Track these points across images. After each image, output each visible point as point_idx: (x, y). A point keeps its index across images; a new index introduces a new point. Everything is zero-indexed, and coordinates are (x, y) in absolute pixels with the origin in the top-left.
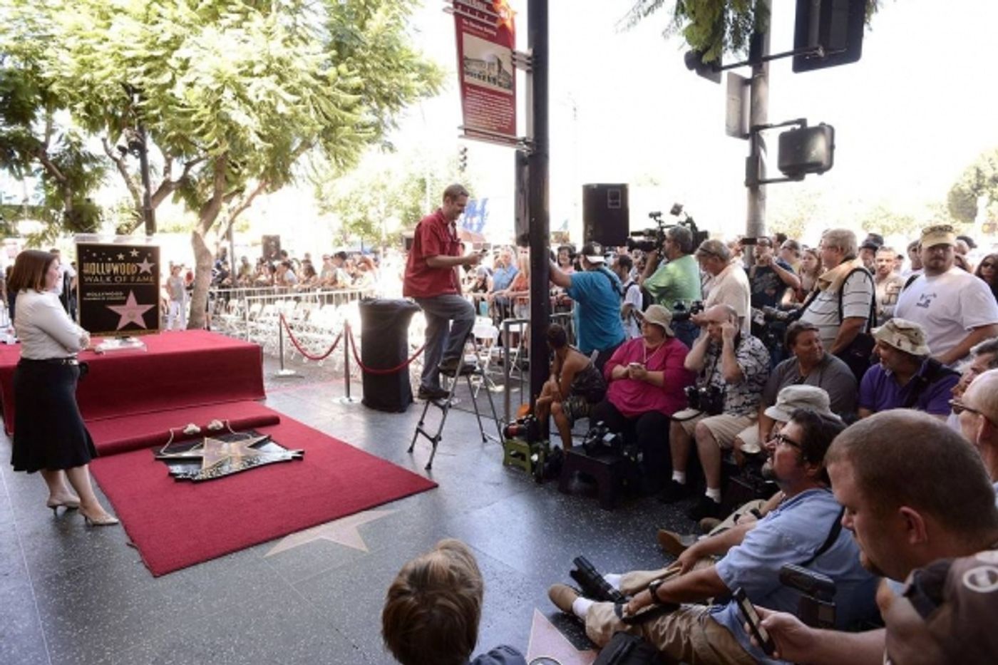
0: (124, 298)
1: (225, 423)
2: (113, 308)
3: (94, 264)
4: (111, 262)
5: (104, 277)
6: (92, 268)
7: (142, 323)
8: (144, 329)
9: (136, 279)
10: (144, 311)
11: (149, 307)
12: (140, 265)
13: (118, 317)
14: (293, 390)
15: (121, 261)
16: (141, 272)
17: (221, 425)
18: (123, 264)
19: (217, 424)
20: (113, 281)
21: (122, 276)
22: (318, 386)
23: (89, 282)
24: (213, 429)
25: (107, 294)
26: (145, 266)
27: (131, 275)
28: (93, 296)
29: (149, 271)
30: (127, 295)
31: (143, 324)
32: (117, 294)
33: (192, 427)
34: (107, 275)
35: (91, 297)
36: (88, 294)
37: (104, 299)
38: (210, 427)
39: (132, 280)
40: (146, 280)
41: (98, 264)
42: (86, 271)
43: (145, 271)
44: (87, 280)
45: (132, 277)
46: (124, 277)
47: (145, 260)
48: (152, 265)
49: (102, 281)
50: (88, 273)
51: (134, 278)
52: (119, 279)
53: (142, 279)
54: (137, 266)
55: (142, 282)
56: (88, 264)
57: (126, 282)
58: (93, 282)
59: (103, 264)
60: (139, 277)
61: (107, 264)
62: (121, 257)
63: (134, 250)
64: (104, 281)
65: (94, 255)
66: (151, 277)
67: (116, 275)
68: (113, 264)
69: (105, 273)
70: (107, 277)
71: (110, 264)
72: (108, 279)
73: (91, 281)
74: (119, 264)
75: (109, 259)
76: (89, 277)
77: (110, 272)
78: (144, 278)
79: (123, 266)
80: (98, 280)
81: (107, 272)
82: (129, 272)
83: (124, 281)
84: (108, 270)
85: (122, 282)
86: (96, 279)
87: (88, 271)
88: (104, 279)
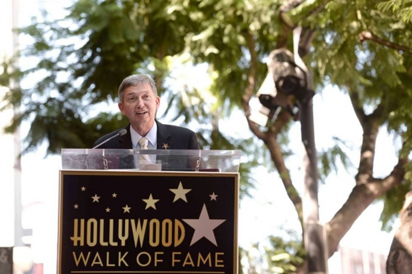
3: (92, 220)
4: (128, 216)
5: (114, 251)
6: (91, 232)
9: (182, 257)
12: (190, 222)
15: (150, 214)
16: (195, 239)
18: (154, 220)
20: (134, 266)
21: (152, 250)
23: (82, 266)
26: (204, 226)
27: (172, 248)
29: (213, 240)
34: (120, 248)
39: (174, 261)
40: (204, 262)
41: (102, 221)
42: (79, 239)
43: (204, 240)
44: (77, 263)
45: (174, 253)
46: (156, 253)
47: (204, 211)
48: (219, 222)
49: (108, 265)
50: (82, 244)
51: (177, 257)
52: (144, 259)
53: (195, 262)
54: (185, 225)
55: (196, 269)
56: (83, 221)
57: (160, 267)
58: (89, 267)
59: (111, 221)
60: (189, 255)
61: (120, 221)
62: (151, 202)
63: (180, 185)
64: (114, 265)
65: (96, 198)
66: (217, 254)
67: (139, 249)
68: (133, 221)
69: (116, 244)
70: (120, 253)
71: (127, 221)
72: (122, 259)
73: (85, 263)
74: (145, 221)
75: (127, 209)
76: (82, 255)
77: (126, 241)
78: (200, 256)
79: (155, 224)
80: (101, 263)
81: (119, 242)
82: (167, 241)
83: (156, 265)
84: (123, 235)
85: (151, 267)
86: (97, 260)
87: (82, 239)
88: (114, 259)
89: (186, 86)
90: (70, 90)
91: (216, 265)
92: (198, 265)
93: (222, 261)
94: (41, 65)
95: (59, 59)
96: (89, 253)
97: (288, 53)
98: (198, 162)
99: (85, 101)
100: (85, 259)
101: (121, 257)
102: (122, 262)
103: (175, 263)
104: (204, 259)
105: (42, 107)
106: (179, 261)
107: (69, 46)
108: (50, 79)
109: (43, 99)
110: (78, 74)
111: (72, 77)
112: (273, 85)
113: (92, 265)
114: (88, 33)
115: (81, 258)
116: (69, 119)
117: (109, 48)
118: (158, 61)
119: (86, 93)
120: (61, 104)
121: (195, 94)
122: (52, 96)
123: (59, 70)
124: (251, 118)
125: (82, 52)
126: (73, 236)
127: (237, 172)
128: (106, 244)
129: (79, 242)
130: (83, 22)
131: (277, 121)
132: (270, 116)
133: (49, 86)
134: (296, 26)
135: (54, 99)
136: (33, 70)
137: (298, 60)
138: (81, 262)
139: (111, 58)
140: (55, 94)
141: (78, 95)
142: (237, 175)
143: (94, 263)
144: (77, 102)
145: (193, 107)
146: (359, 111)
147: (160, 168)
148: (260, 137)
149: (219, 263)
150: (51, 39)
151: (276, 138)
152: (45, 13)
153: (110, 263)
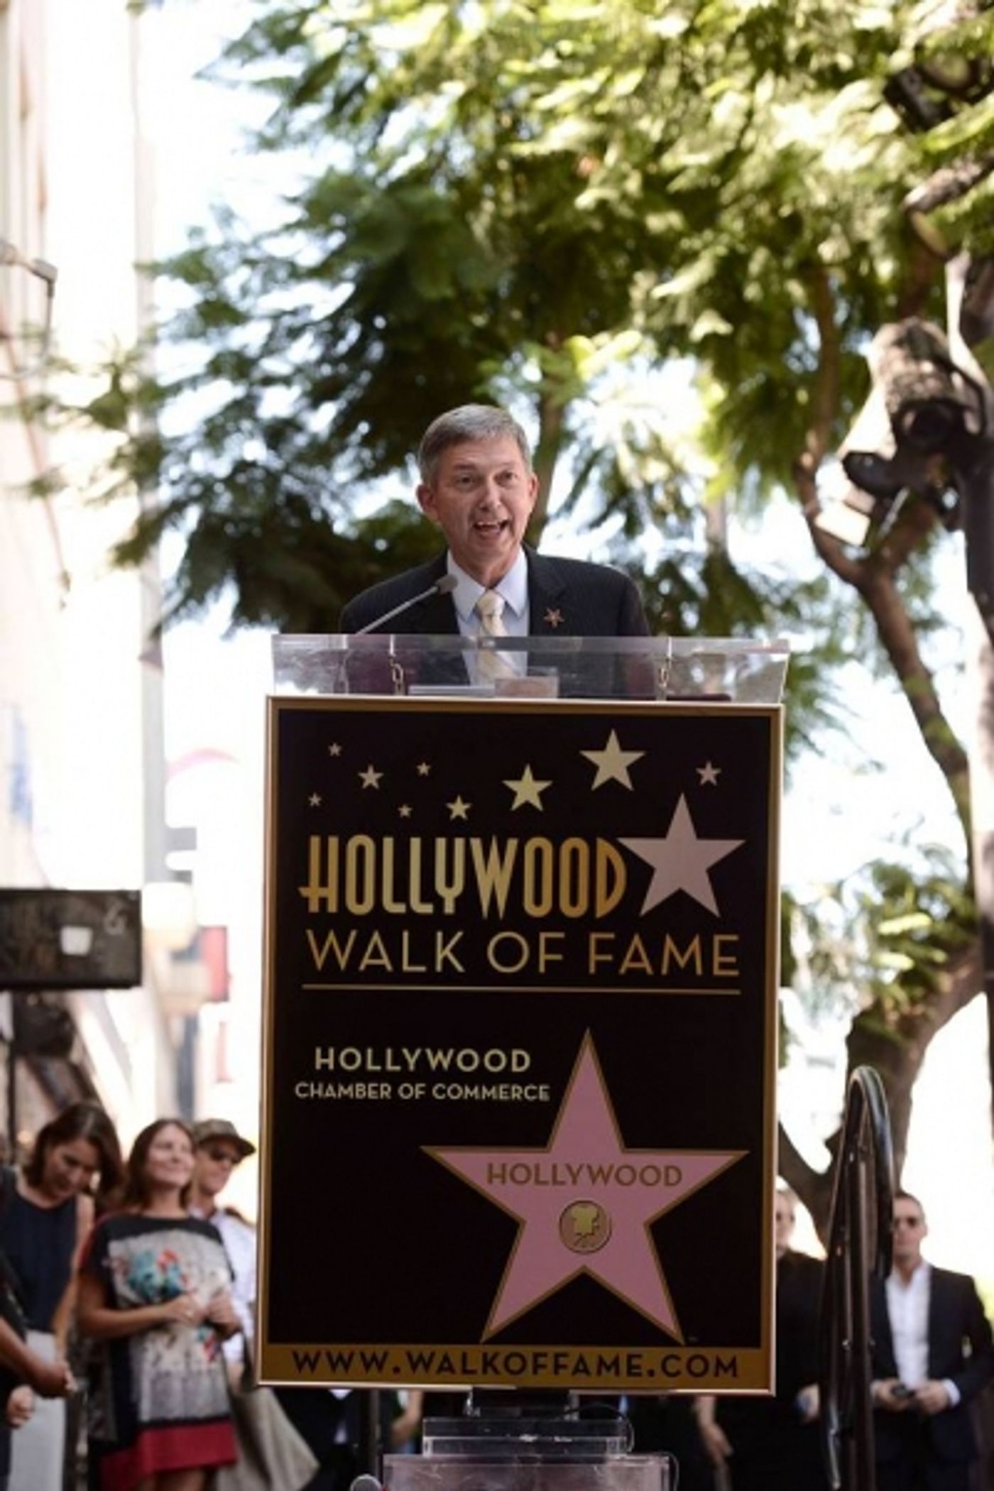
0: (543, 1093)
2: (470, 1166)
4: (462, 828)
5: (423, 929)
6: (358, 873)
8: (649, 1334)
9: (618, 948)
10: (664, 1198)
12: (639, 846)
15: (526, 824)
16: (654, 897)
18: (538, 842)
20: (478, 971)
21: (531, 927)
23: (332, 971)
25: (439, 1059)
26: (682, 860)
27: (589, 921)
28: (354, 1075)
29: (706, 897)
30: (555, 1073)
31: (655, 1302)
32: (495, 1059)
34: (439, 920)
35: (339, 1076)
36: (326, 1060)
37: (413, 1092)
39: (594, 957)
40: (682, 962)
41: (388, 843)
42: (323, 892)
43: (680, 899)
44: (319, 961)
45: (594, 937)
46: (543, 936)
47: (682, 816)
48: (722, 848)
49: (406, 967)
50: (332, 907)
51: (602, 947)
52: (508, 952)
53: (655, 959)
54: (627, 854)
55: (657, 980)
56: (333, 842)
57: (554, 973)
58: (353, 975)
59: (416, 843)
60: (637, 941)
61: (441, 843)
62: (527, 790)
63: (613, 741)
64: (422, 969)
65: (371, 778)
66: (718, 939)
67: (494, 924)
68: (476, 844)
69: (428, 909)
70: (440, 935)
71: (459, 843)
72: (447, 952)
73: (343, 961)
74: (512, 844)
75: (459, 809)
76: (332, 938)
77: (458, 901)
78: (669, 944)
79: (539, 853)
80: (385, 961)
81: (438, 902)
82: (574, 901)
83: (542, 969)
84: (449, 882)
85: (529, 975)
86: (377, 955)
87: (331, 893)
88: (423, 952)
89: (629, 427)
90: (301, 440)
91: (717, 971)
92: (664, 971)
93: (732, 959)
94: (216, 368)
95: (269, 349)
96: (353, 934)
97: (931, 327)
98: (665, 673)
99: (343, 470)
100: (343, 950)
101: (445, 944)
102: (446, 961)
103: (598, 963)
104: (682, 953)
105: (219, 488)
106: (609, 958)
107: (294, 313)
108: (243, 408)
109: (222, 468)
110: (319, 394)
111: (305, 402)
112: (886, 425)
113: (362, 967)
114: (350, 271)
115: (331, 949)
116: (294, 522)
117: (410, 315)
118: (548, 353)
119: (343, 448)
120: (272, 478)
121: (657, 450)
122: (249, 457)
123: (269, 381)
124: (823, 522)
125: (333, 327)
126: (306, 884)
127: (776, 701)
128: (400, 908)
129: (323, 902)
130: (336, 240)
131: (895, 526)
132: (876, 518)
133: (239, 430)
134: (954, 251)
135: (253, 464)
136: (194, 381)
137: (960, 354)
138: (332, 960)
139: (416, 346)
140: (255, 450)
141: (323, 453)
142: (776, 711)
143: (366, 961)
144: (319, 473)
145: (649, 488)
147: (555, 689)
148: (845, 577)
149: (723, 966)
150: (245, 291)
151: (893, 578)
152: (227, 217)
153: (411, 963)
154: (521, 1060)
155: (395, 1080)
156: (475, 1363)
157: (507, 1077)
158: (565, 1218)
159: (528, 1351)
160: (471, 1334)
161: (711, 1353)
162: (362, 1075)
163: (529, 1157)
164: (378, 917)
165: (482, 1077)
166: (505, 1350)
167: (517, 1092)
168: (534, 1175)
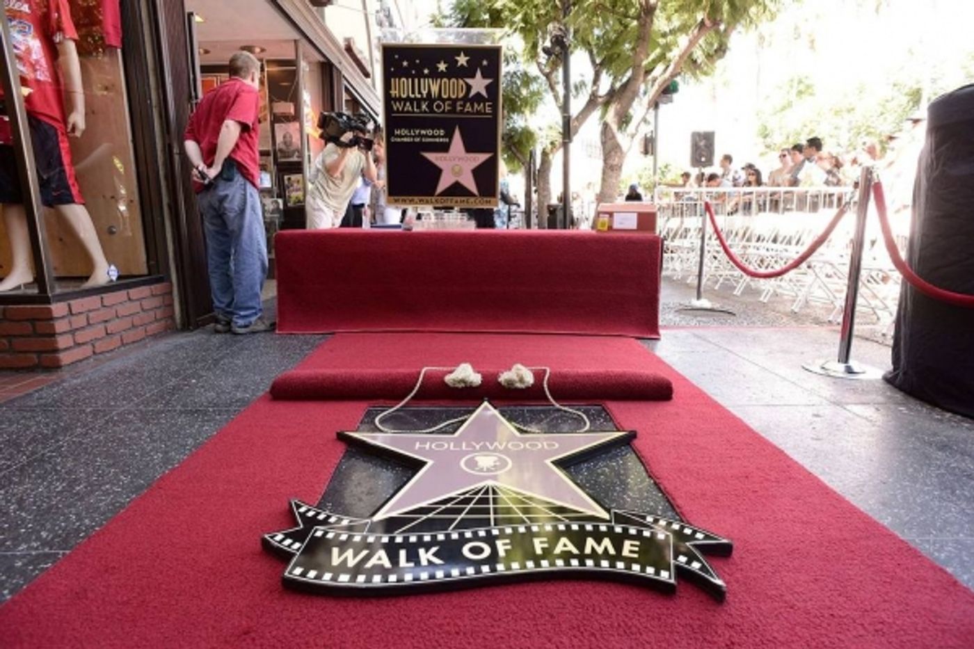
0: (447, 140)
1: (539, 376)
2: (431, 156)
3: (404, 79)
4: (427, 76)
5: (419, 101)
6: (403, 87)
7: (470, 185)
8: (472, 195)
9: (464, 106)
10: (476, 164)
11: (482, 157)
12: (469, 81)
13: (437, 172)
14: (714, 332)
15: (441, 75)
16: (473, 93)
17: (529, 379)
18: (445, 80)
19: (521, 374)
20: (432, 111)
21: (444, 101)
22: (766, 333)
23: (398, 111)
24: (510, 382)
25: (423, 132)
26: (479, 84)
27: (457, 99)
28: (405, 136)
29: (484, 93)
30: (450, 135)
31: (473, 188)
32: (436, 132)
33: (466, 373)
34: (422, 99)
35: (401, 136)
36: (397, 132)
37: (417, 140)
38: (504, 377)
39: (458, 108)
40: (479, 109)
41: (410, 80)
42: (395, 92)
43: (478, 94)
44: (395, 108)
45: (458, 103)
46: (447, 103)
47: (479, 74)
48: (488, 81)
49: (415, 110)
50: (397, 95)
51: (461, 106)
52: (439, 106)
53: (473, 108)
54: (466, 83)
55: (473, 114)
56: (397, 80)
57: (449, 112)
58: (403, 112)
59: (416, 80)
60: (468, 104)
61: (422, 80)
62: (442, 67)
63: (462, 54)
64: (419, 110)
65: (405, 64)
66: (487, 103)
67: (435, 100)
68: (430, 80)
69: (420, 96)
70: (423, 102)
71: (426, 80)
72: (424, 107)
73: (400, 109)
74: (439, 80)
75: (426, 71)
76: (398, 103)
77: (427, 94)
78: (476, 105)
79: (445, 82)
80: (410, 109)
81: (422, 94)
82: (454, 94)
83: (446, 110)
84: (424, 89)
85: (443, 112)
86: (408, 107)
87: (397, 92)
88: (419, 107)
92: (475, 111)
93: (490, 108)
96: (403, 102)
100: (400, 106)
101: (424, 104)
102: (424, 109)
103: (459, 110)
104: (479, 107)
106: (462, 108)
113: (405, 110)
115: (398, 106)
126: (391, 90)
128: (413, 96)
129: (395, 94)
138: (398, 109)
146: (593, 62)
149: (488, 110)
154: (442, 132)
155: (414, 137)
156: (433, 200)
157: (439, 136)
158: (453, 169)
159: (445, 198)
160: (432, 194)
161: (485, 199)
162: (406, 136)
163: (444, 155)
164: (408, 99)
165: (433, 136)
166: (440, 198)
167: (441, 140)
168: (445, 159)
